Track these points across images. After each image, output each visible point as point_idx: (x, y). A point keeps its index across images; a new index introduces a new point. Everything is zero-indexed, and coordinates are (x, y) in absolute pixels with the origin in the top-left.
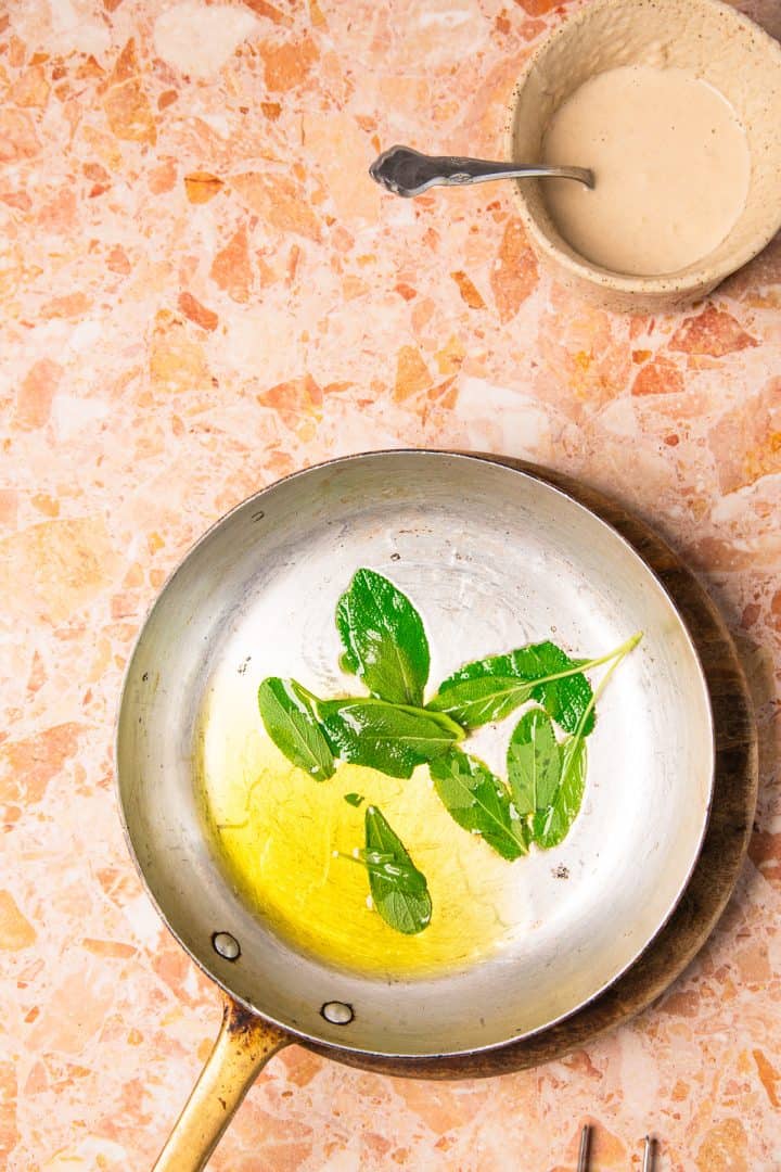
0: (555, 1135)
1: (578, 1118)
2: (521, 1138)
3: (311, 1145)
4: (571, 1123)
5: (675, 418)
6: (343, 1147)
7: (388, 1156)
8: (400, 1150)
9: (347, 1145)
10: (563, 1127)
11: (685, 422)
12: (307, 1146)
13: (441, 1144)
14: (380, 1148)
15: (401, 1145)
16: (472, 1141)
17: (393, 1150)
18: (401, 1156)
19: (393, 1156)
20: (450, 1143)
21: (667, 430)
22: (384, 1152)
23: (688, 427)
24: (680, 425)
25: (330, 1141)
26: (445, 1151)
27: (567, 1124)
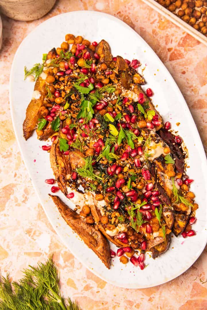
0: (186, 290)
1: (192, 283)
2: (175, 293)
3: (108, 307)
4: (190, 285)
5: (183, 66)
6: (119, 306)
7: (133, 307)
8: (137, 304)
9: (120, 305)
10: (188, 287)
11: (186, 67)
12: (107, 308)
13: (150, 300)
14: (131, 304)
15: (137, 302)
16: (160, 297)
17: (135, 304)
18: (138, 306)
19: (135, 306)
20: (153, 299)
21: (182, 70)
22: (132, 305)
23: (187, 68)
24: (185, 68)
25: (114, 305)
26: (152, 302)
27: (189, 286)
